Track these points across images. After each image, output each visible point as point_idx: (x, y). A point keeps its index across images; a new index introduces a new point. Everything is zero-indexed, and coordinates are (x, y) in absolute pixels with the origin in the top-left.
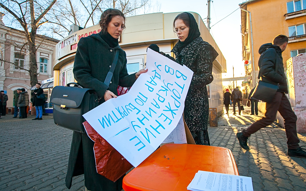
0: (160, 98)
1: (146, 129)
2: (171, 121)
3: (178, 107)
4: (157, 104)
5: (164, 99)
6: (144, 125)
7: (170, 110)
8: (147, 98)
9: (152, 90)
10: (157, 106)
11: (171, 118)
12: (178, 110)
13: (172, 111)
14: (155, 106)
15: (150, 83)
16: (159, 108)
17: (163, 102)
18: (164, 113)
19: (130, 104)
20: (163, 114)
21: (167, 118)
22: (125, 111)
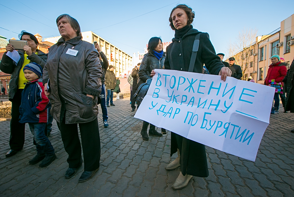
0: (184, 100)
1: (223, 96)
2: (200, 81)
3: (185, 79)
4: (190, 101)
5: (183, 96)
6: (220, 101)
7: (191, 86)
8: (188, 112)
9: (178, 110)
10: (192, 100)
11: (198, 82)
12: (187, 78)
13: (191, 84)
14: (193, 102)
15: (171, 113)
16: (193, 97)
17: (186, 96)
18: (196, 91)
19: (202, 127)
20: (198, 91)
21: (200, 86)
22: (217, 127)
